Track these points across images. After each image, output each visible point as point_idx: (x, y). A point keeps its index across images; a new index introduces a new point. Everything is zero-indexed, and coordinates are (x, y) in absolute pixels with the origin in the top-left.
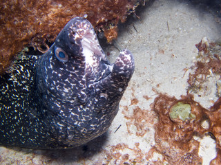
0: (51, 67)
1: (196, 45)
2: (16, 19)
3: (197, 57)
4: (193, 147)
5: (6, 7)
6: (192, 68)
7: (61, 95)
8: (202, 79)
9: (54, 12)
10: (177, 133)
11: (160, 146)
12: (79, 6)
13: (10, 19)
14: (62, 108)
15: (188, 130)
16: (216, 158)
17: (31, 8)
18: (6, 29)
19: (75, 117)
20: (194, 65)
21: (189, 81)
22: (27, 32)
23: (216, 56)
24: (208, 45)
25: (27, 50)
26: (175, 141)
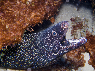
0: (48, 37)
1: (70, 19)
2: (21, 20)
3: (71, 24)
4: (81, 57)
5: (16, 15)
6: (71, 28)
7: (48, 48)
8: (75, 32)
9: (33, 15)
10: (75, 53)
11: (69, 59)
12: (42, 11)
13: (18, 20)
14: (46, 53)
15: (79, 51)
16: (90, 59)
17: (25, 14)
18: (17, 24)
19: (50, 57)
20: (71, 27)
21: (72, 33)
22: (26, 24)
23: (78, 22)
24: (74, 19)
25: (26, 31)
26: (75, 56)
